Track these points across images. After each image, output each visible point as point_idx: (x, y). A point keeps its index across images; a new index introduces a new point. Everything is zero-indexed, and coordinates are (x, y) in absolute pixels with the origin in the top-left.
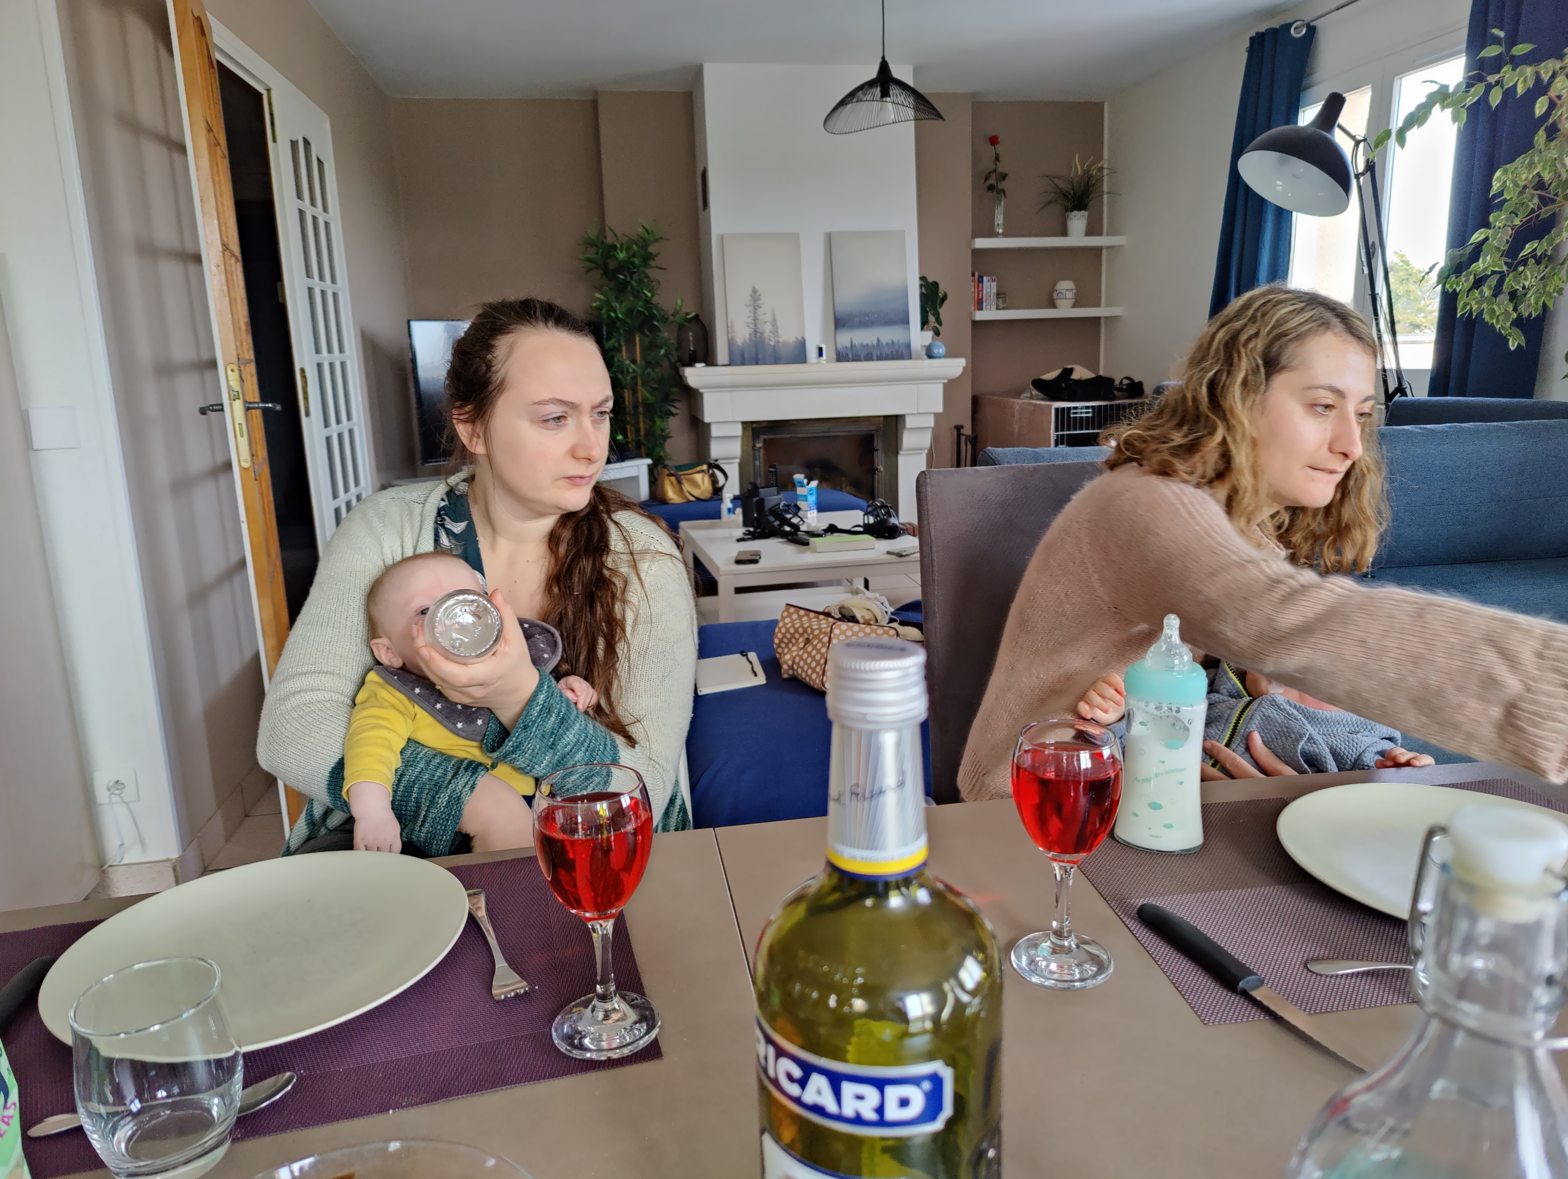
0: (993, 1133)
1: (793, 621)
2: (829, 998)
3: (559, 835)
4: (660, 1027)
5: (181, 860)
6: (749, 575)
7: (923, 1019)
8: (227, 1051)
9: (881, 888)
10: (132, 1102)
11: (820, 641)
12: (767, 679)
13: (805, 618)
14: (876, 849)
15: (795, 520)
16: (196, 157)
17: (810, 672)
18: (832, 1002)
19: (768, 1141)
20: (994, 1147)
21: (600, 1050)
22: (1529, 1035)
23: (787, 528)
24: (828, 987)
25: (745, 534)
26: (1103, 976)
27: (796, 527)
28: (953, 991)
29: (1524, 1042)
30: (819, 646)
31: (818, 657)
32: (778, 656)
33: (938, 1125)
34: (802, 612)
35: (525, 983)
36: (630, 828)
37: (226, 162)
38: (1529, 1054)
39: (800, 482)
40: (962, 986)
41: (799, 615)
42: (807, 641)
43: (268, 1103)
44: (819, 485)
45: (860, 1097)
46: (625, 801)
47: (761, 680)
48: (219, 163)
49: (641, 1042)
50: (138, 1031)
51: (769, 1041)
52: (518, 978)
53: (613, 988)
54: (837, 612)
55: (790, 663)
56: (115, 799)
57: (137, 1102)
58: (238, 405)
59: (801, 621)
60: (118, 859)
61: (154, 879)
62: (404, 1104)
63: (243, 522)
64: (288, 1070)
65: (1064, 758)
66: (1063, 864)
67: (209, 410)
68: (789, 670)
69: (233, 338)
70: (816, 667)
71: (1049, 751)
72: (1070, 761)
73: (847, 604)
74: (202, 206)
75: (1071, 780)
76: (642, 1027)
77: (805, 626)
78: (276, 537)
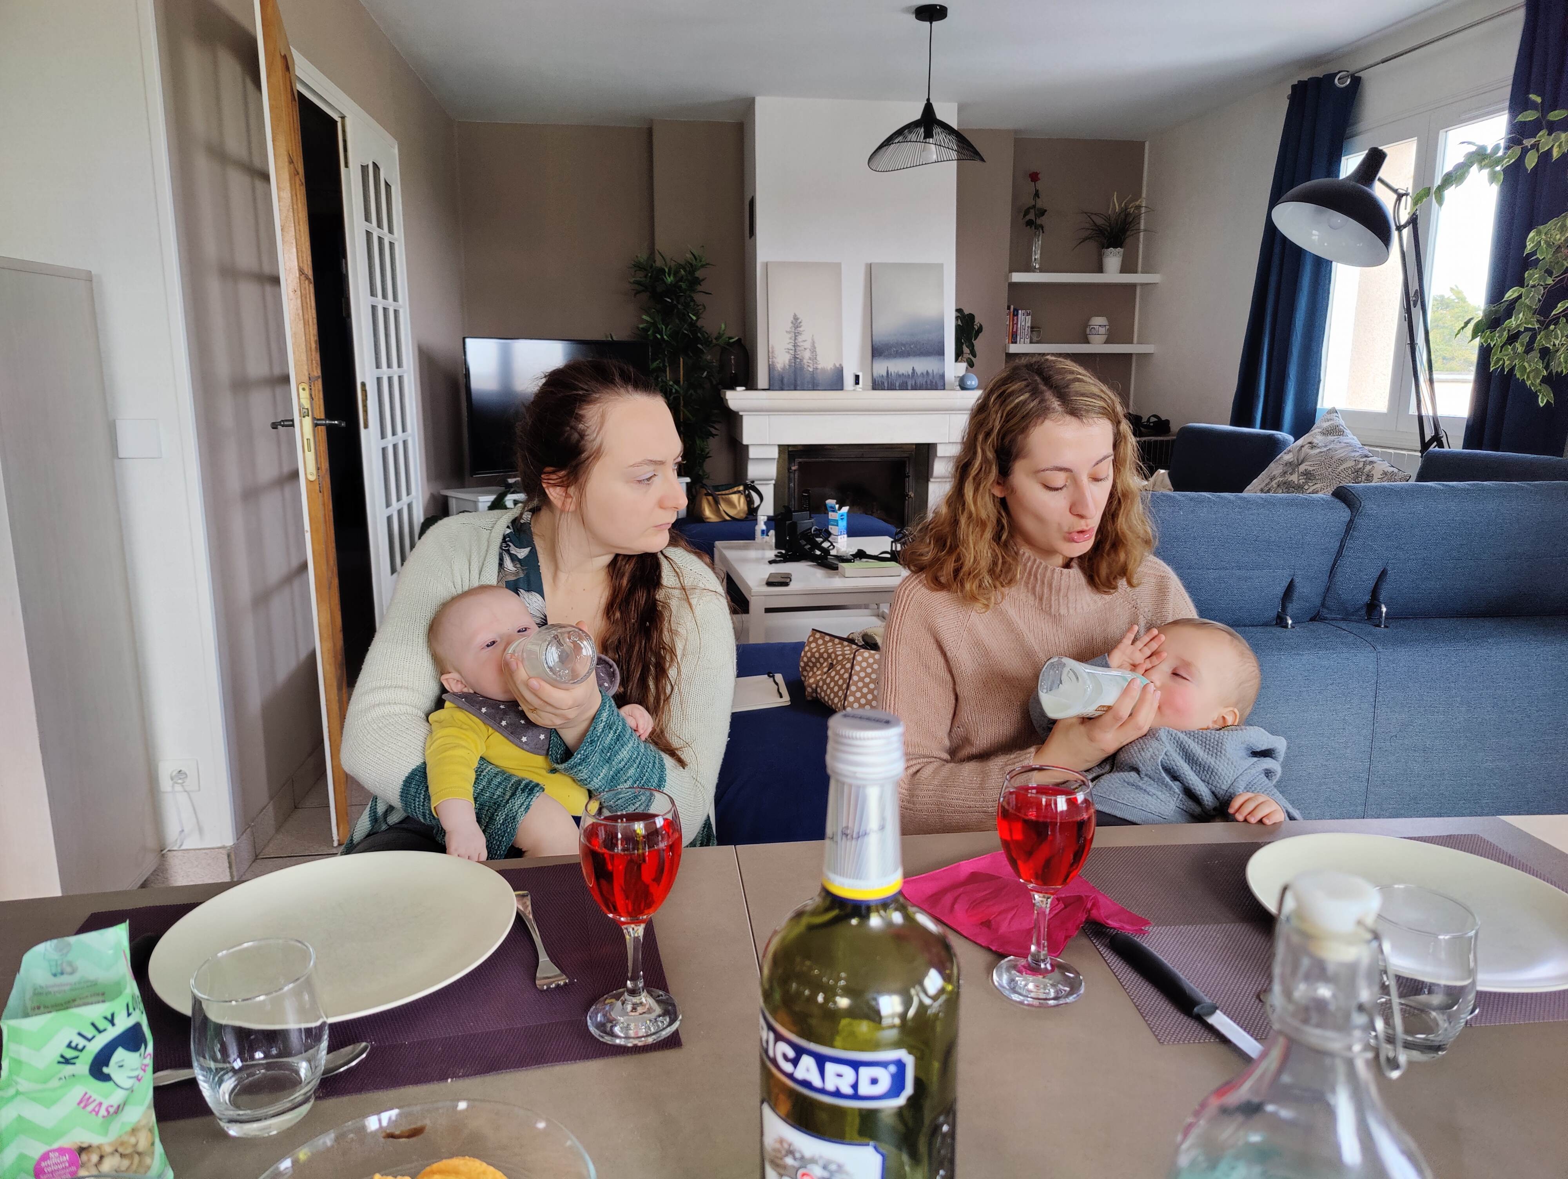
0: (949, 1111)
1: (818, 646)
2: (818, 995)
3: (602, 850)
4: (681, 1020)
5: (236, 847)
6: (779, 596)
7: (893, 1016)
8: (315, 1021)
9: (864, 911)
10: (235, 1060)
11: (843, 667)
12: (791, 701)
13: (830, 644)
14: (861, 879)
15: (826, 545)
16: (278, 188)
17: (832, 696)
18: (820, 998)
19: (767, 1110)
20: (948, 1125)
21: (627, 1037)
22: (1350, 1048)
23: (818, 552)
24: (818, 986)
25: (776, 556)
26: (1075, 995)
27: (826, 552)
28: (918, 995)
29: (1348, 1054)
30: (842, 671)
31: (840, 682)
32: (803, 678)
33: (901, 1101)
34: (827, 638)
35: (564, 977)
36: (662, 845)
37: (303, 188)
38: (1350, 1063)
39: (831, 507)
40: (925, 992)
41: (824, 640)
42: (831, 666)
43: (346, 1068)
44: (849, 512)
45: (840, 1075)
46: (659, 822)
47: (786, 700)
48: (298, 192)
49: (664, 1033)
50: (244, 1000)
51: (771, 1028)
52: (558, 972)
53: (641, 984)
54: (861, 640)
55: (814, 686)
56: (178, 788)
57: (239, 1060)
58: (308, 422)
59: (826, 647)
60: (179, 844)
61: (209, 865)
62: (461, 1074)
63: (307, 531)
64: (363, 1041)
65: (1044, 800)
66: (1041, 895)
67: (281, 425)
68: (813, 692)
69: (305, 359)
70: (838, 691)
71: (1031, 793)
72: (1048, 804)
73: (870, 632)
74: (282, 235)
75: (1049, 820)
76: (665, 1020)
77: (830, 651)
78: (334, 545)
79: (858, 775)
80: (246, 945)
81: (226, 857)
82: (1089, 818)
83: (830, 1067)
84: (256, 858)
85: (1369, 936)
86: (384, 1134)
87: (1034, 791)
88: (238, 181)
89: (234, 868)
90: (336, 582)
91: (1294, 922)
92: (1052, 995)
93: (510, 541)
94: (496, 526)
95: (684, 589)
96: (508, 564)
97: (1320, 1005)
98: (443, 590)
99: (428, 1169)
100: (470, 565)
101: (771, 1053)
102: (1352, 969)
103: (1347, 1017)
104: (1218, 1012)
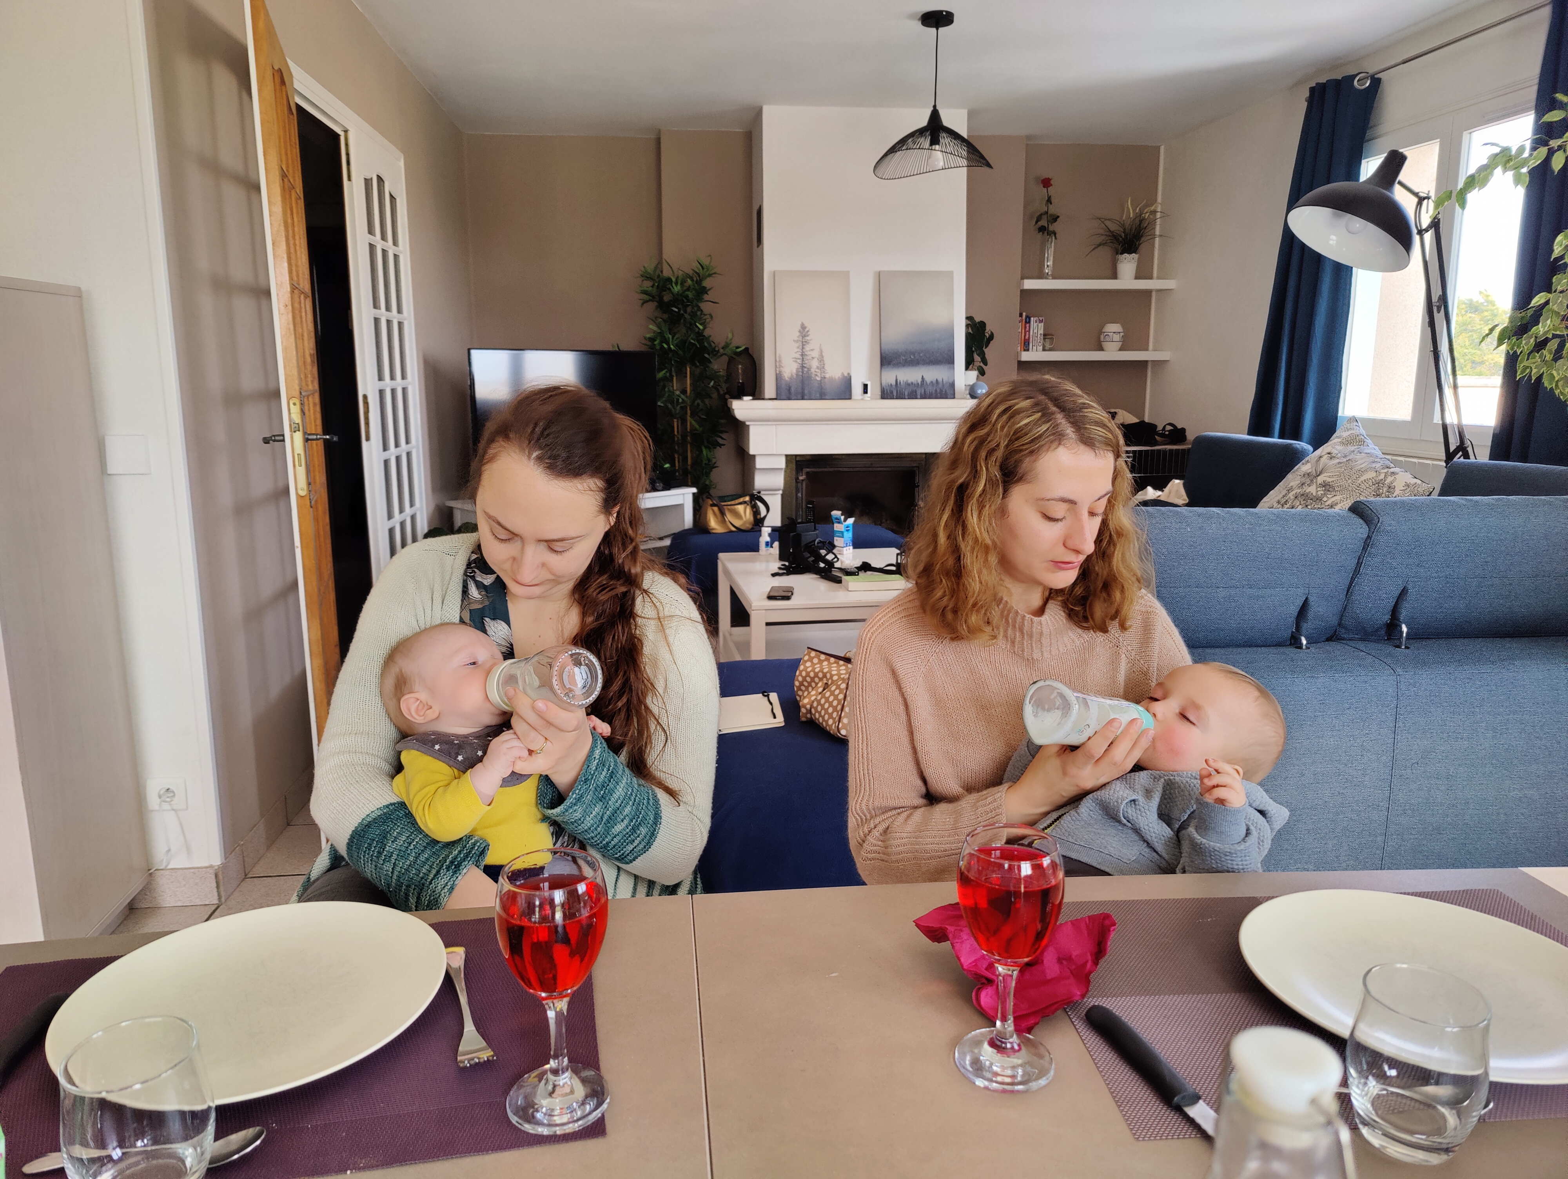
1: (813, 664)
3: (516, 922)
4: (608, 1104)
5: (223, 866)
6: (781, 610)
8: (202, 1103)
10: (113, 1149)
11: (838, 687)
12: (785, 721)
13: (825, 663)
15: (830, 557)
16: (270, 203)
17: (826, 717)
21: (549, 1124)
23: (822, 565)
25: (780, 568)
26: (1045, 1079)
27: (830, 564)
30: (837, 692)
31: (835, 703)
32: (798, 698)
34: (823, 657)
35: (490, 1050)
36: (585, 913)
39: (837, 519)
41: (819, 659)
42: (826, 686)
43: (239, 1155)
44: (855, 522)
47: (779, 721)
49: (590, 1118)
52: (484, 1044)
53: (565, 1062)
55: (808, 707)
56: (165, 806)
58: (299, 437)
59: (821, 666)
60: (166, 863)
61: (198, 884)
62: (360, 1166)
63: (298, 547)
64: (258, 1126)
65: (1006, 866)
66: (1005, 967)
67: (271, 440)
68: (807, 713)
69: (296, 373)
70: (833, 713)
72: (1011, 871)
74: (274, 250)
75: (1012, 886)
76: (592, 1103)
77: (825, 670)
78: (330, 558)
84: (245, 877)
87: (998, 853)
89: (222, 887)
90: (332, 596)
92: (1020, 1078)
104: (1200, 1102)
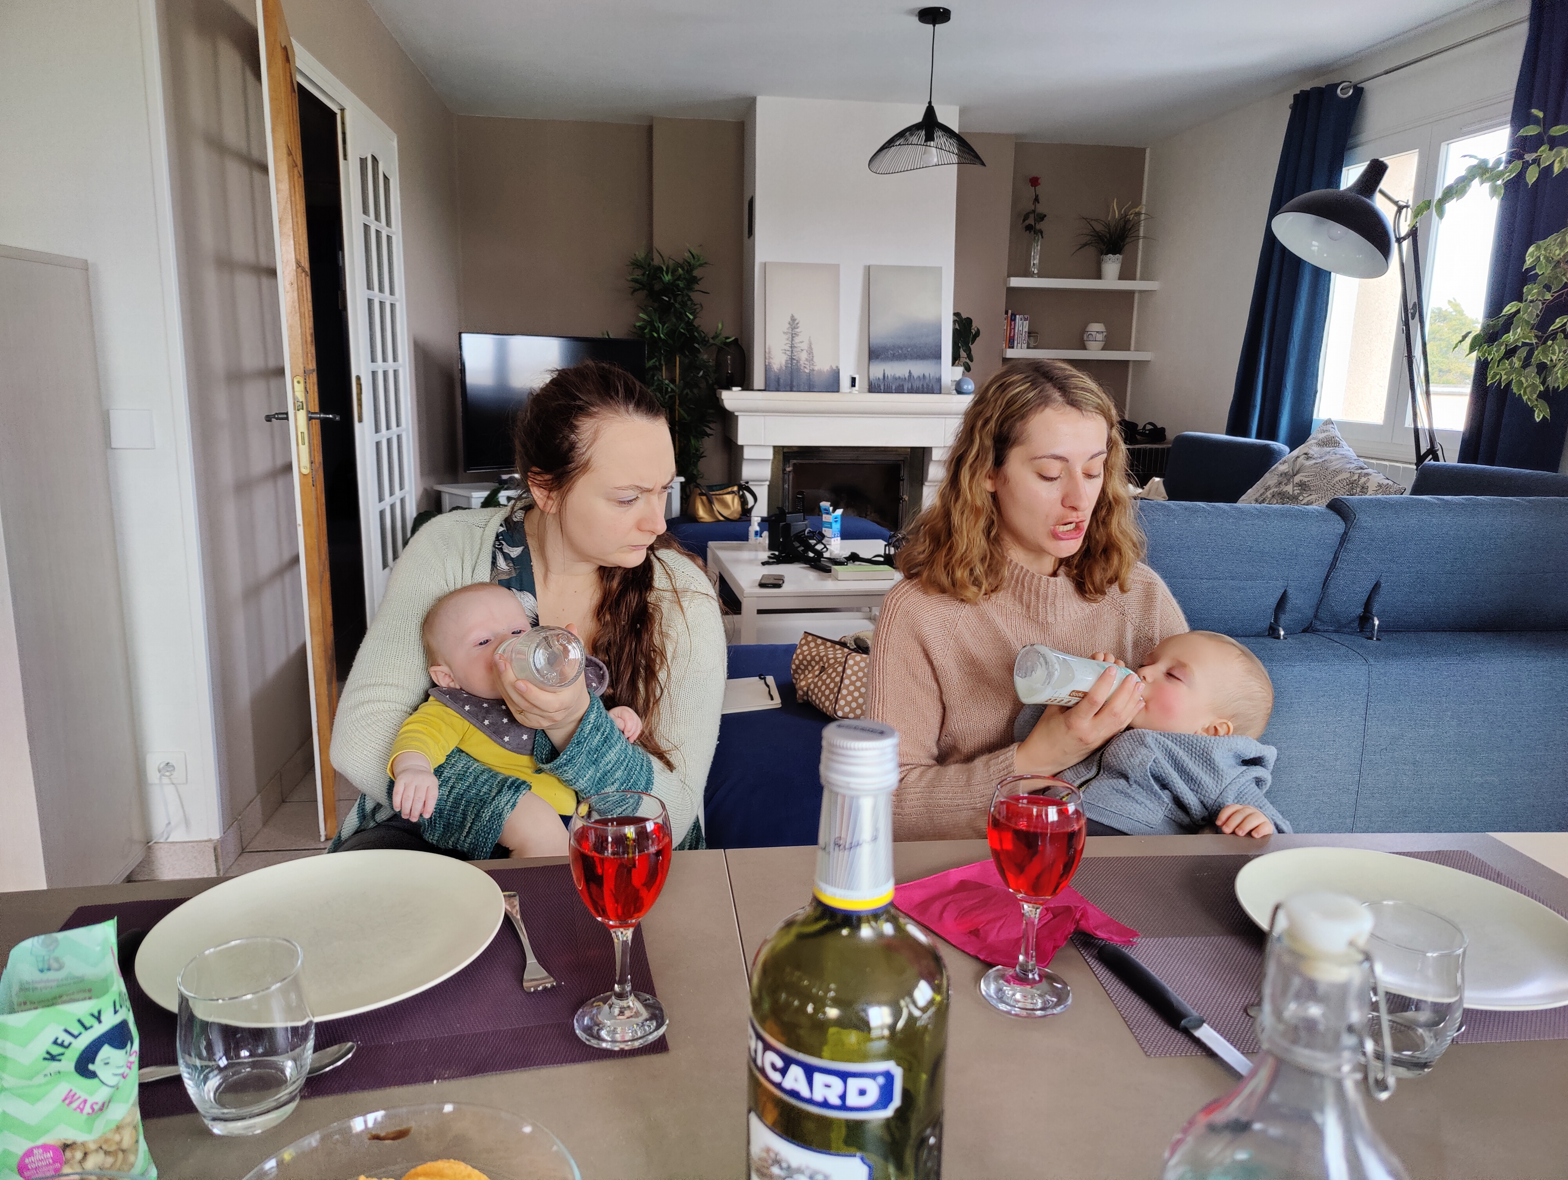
0: (937, 1124)
1: (810, 649)
2: (807, 1005)
3: (592, 853)
4: (668, 1025)
5: (222, 841)
6: (771, 598)
7: (882, 1028)
8: (302, 1020)
9: (855, 921)
10: (221, 1058)
11: (835, 670)
12: (782, 703)
13: (822, 647)
14: (852, 889)
15: (819, 547)
16: (277, 180)
17: (823, 699)
18: (810, 1009)
19: (754, 1119)
20: (935, 1136)
21: (614, 1041)
23: (811, 555)
24: (807, 998)
25: (769, 557)
26: (1062, 1006)
27: (819, 554)
28: (907, 1007)
29: (1337, 1075)
30: (834, 675)
32: (794, 681)
33: (888, 1113)
34: (819, 641)
35: (552, 979)
36: (653, 849)
37: (302, 181)
38: (1339, 1084)
39: (825, 510)
40: (914, 1003)
41: (816, 644)
42: (823, 669)
43: (331, 1067)
44: (843, 515)
45: (828, 1086)
46: (650, 826)
47: (777, 702)
48: (296, 184)
49: (651, 1037)
50: (230, 999)
51: (759, 1037)
52: (546, 974)
53: (628, 988)
54: (853, 644)
55: (805, 689)
56: (165, 780)
57: (224, 1058)
58: (302, 415)
59: (818, 650)
60: (165, 836)
61: (195, 857)
62: (446, 1076)
63: (299, 525)
64: (349, 1041)
65: (1035, 810)
66: (1031, 905)
67: (275, 418)
68: (803, 696)
69: (301, 352)
70: (829, 695)
71: (1022, 803)
72: (1039, 816)
73: (862, 636)
74: (280, 227)
75: (1039, 831)
76: (652, 1024)
77: (822, 654)
78: (326, 538)
79: (852, 786)
80: (233, 943)
81: (213, 851)
82: (1080, 829)
83: (818, 1077)
84: (243, 851)
85: (1360, 957)
86: (369, 1136)
87: (1025, 801)
88: (236, 172)
89: (220, 861)
90: (327, 575)
91: (1286, 942)
92: (1039, 1005)
93: (503, 540)
94: (489, 524)
95: (676, 592)
96: (501, 563)
97: (1310, 1025)
98: (435, 587)
99: (413, 1171)
100: (463, 563)
101: (759, 1062)
102: (1343, 989)
103: (1337, 1037)
104: (1205, 1025)
